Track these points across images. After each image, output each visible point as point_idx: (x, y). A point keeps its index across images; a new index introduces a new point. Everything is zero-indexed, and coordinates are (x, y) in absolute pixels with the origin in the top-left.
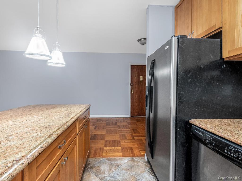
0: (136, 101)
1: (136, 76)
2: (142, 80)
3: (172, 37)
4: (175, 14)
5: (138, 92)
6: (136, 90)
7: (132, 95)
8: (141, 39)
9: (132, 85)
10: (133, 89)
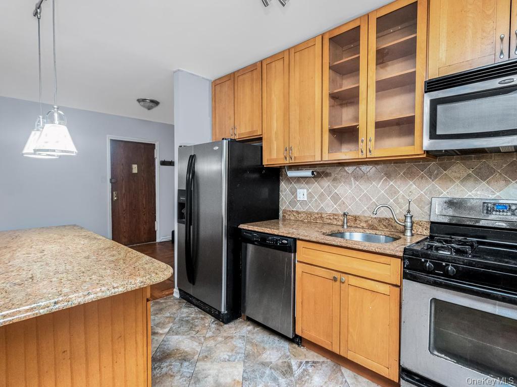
0: (125, 215)
1: (123, 164)
2: (137, 172)
3: (223, 139)
4: (212, 92)
5: (128, 196)
6: (124, 191)
7: (114, 203)
8: (146, 100)
9: (114, 183)
10: (116, 190)
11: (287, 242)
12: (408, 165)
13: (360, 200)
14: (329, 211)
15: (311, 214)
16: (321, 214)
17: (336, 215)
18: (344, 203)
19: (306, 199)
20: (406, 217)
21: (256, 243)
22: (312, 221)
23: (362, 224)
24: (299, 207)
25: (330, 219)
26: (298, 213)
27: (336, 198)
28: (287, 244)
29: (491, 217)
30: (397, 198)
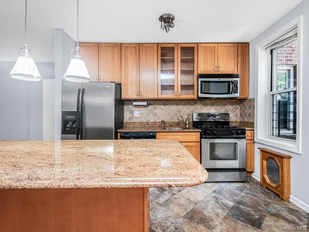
11: (152, 134)
12: (184, 102)
13: (166, 115)
14: (152, 121)
15: (142, 123)
16: (148, 122)
17: (155, 122)
18: (159, 117)
19: (139, 116)
20: (186, 120)
21: (131, 138)
22: (143, 126)
23: (167, 125)
24: (134, 120)
25: (152, 124)
26: (134, 123)
27: (155, 115)
28: (153, 135)
29: (210, 118)
30: (180, 114)
